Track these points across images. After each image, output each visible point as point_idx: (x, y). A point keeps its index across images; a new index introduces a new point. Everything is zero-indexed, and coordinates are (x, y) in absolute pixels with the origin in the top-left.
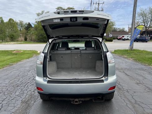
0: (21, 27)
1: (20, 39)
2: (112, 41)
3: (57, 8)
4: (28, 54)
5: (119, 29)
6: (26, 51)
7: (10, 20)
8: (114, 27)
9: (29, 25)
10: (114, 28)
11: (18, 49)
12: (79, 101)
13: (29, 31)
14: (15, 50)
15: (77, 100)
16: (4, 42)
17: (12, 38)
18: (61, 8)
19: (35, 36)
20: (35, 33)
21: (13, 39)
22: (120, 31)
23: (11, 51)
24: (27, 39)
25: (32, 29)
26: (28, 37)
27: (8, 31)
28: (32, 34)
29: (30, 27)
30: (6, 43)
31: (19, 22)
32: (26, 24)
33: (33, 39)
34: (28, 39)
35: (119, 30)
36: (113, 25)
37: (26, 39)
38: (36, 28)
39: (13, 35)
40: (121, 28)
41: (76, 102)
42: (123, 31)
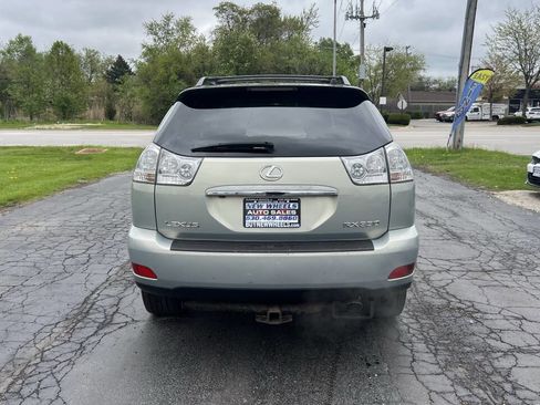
0: (92, 72)
1: (90, 113)
2: (405, 123)
3: (217, 8)
4: (125, 156)
5: (435, 82)
6: (115, 149)
7: (57, 46)
8: (422, 73)
9: (121, 66)
10: (420, 79)
11: (91, 144)
12: (284, 314)
13: (120, 87)
14: (81, 148)
15: (276, 310)
16: (39, 123)
17: (63, 108)
18: (232, 6)
19: (142, 102)
20: (142, 91)
21: (67, 112)
22: (439, 90)
23: (71, 149)
24: (115, 112)
25: (130, 80)
26: (117, 108)
27: (50, 87)
28: (132, 96)
29: (123, 74)
30: (46, 126)
31: (84, 54)
32: (109, 61)
33: (134, 115)
34: (118, 113)
35: (437, 86)
36: (416, 68)
37: (110, 115)
38: (146, 76)
39: (67, 100)
40: (446, 80)
41: (274, 316)
42: (451, 90)
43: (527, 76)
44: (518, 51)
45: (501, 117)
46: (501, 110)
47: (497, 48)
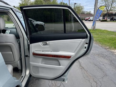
5: (86, 12)
10: (83, 11)
22: (87, 14)
35: (86, 13)
36: (82, 9)
40: (88, 12)
42: (89, 14)
43: (107, 10)
44: (105, 4)
45: (101, 20)
46: (101, 18)
47: (100, 4)
